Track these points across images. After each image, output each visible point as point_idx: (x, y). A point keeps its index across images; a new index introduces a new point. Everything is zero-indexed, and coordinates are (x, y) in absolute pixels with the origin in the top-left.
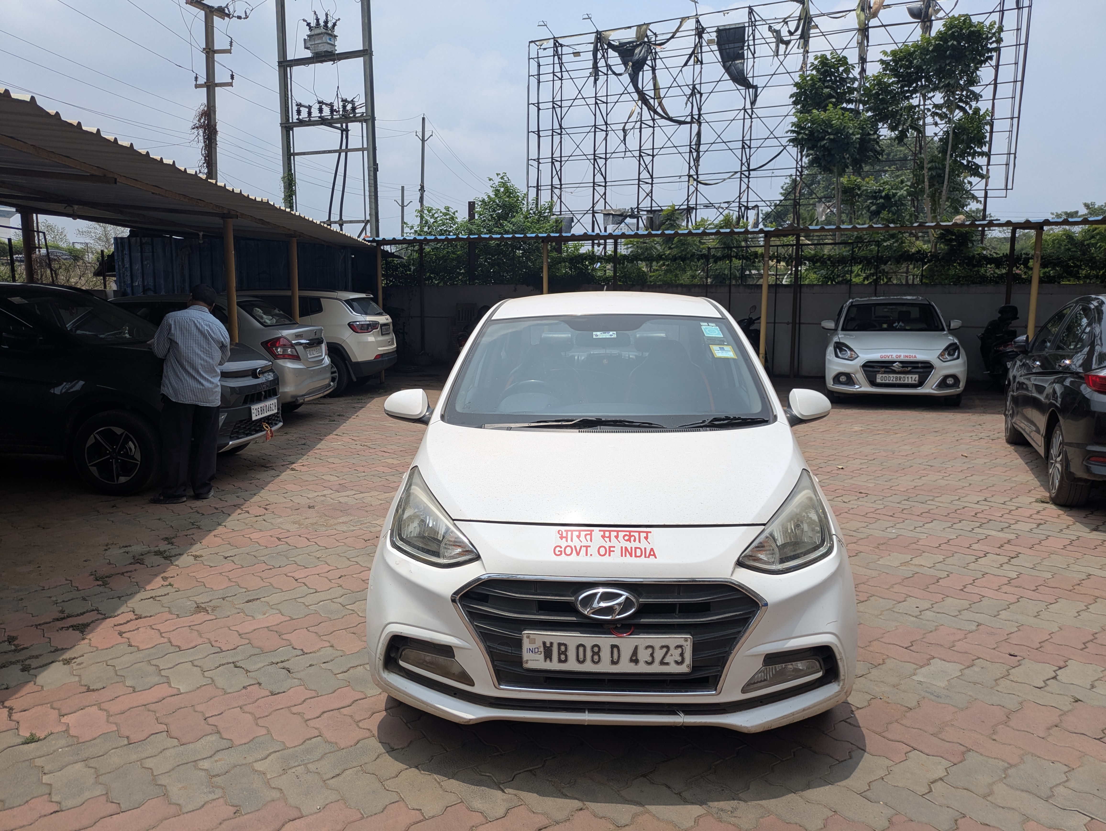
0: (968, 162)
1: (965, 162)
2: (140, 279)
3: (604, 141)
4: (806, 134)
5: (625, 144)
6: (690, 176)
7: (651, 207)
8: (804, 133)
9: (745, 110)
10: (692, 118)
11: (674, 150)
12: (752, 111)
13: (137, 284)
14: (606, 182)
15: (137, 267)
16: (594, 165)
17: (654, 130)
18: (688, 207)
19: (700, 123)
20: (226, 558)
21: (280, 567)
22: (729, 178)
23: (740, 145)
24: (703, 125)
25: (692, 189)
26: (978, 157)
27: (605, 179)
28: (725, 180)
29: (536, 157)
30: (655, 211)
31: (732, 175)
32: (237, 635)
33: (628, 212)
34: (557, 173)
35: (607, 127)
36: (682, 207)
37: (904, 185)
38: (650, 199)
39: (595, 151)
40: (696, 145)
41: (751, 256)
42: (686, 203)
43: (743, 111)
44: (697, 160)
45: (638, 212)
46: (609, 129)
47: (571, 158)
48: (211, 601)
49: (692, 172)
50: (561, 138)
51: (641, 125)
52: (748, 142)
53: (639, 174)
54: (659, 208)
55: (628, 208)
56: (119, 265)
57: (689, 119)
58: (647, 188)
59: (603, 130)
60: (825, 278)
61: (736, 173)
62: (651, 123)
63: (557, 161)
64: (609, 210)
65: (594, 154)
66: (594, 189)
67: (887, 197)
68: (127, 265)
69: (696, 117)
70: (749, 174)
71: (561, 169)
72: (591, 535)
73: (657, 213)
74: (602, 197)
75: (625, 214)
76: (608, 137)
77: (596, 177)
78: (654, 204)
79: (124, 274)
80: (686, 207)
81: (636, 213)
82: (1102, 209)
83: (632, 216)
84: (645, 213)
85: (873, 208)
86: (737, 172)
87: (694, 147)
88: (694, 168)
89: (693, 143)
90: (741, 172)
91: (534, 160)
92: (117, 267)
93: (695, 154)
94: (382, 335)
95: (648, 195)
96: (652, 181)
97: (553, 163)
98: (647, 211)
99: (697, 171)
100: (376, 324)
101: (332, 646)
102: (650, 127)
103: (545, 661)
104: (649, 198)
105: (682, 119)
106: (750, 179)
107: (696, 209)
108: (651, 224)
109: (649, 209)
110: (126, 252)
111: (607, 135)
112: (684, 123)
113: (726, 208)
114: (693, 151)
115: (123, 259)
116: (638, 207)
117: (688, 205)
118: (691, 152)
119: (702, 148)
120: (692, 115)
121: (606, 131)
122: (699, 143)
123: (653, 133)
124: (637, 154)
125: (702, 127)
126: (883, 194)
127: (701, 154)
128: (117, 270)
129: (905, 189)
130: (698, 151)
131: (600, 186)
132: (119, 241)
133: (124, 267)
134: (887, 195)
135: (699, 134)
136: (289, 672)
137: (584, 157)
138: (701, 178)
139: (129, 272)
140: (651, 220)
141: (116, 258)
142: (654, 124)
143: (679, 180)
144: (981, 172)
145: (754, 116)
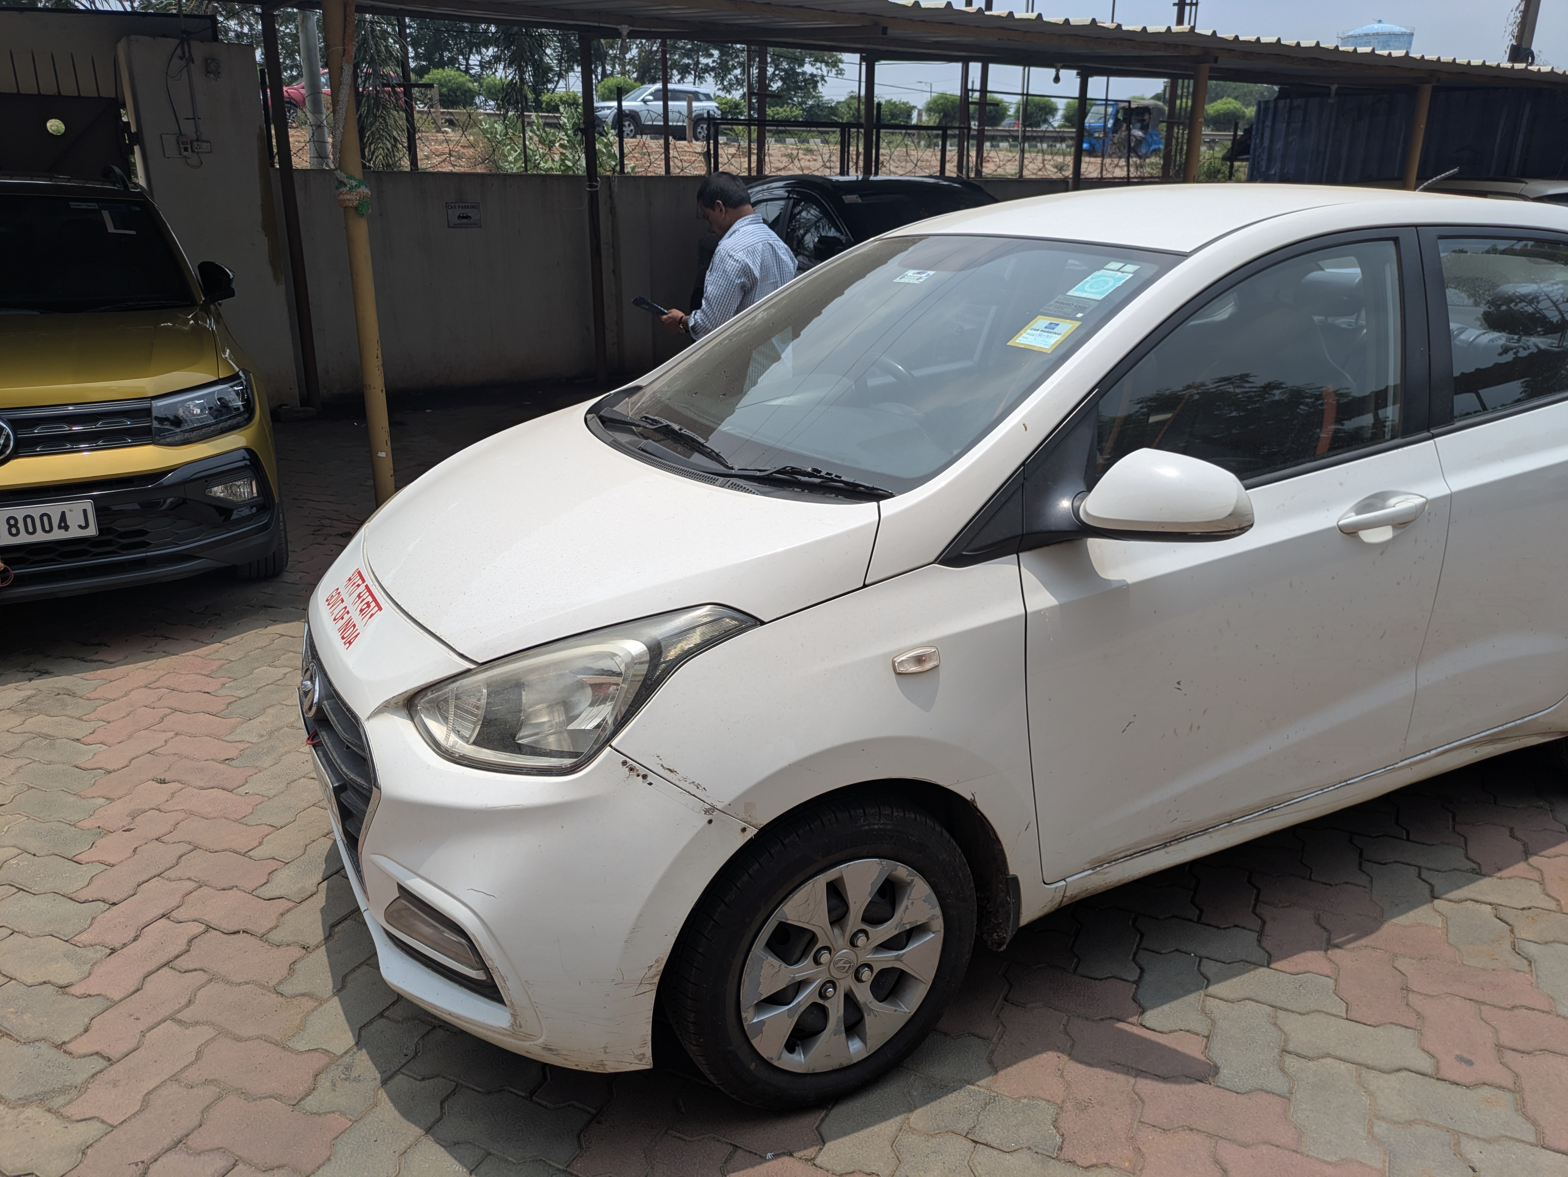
2: (1278, 165)
13: (1273, 172)
15: (1279, 145)
56: (1255, 144)
68: (1266, 143)
79: (1259, 156)
92: (1252, 146)
110: (1268, 123)
115: (1263, 134)
128: (1252, 152)
132: (1262, 106)
133: (1261, 145)
139: (1266, 154)
141: (1254, 133)
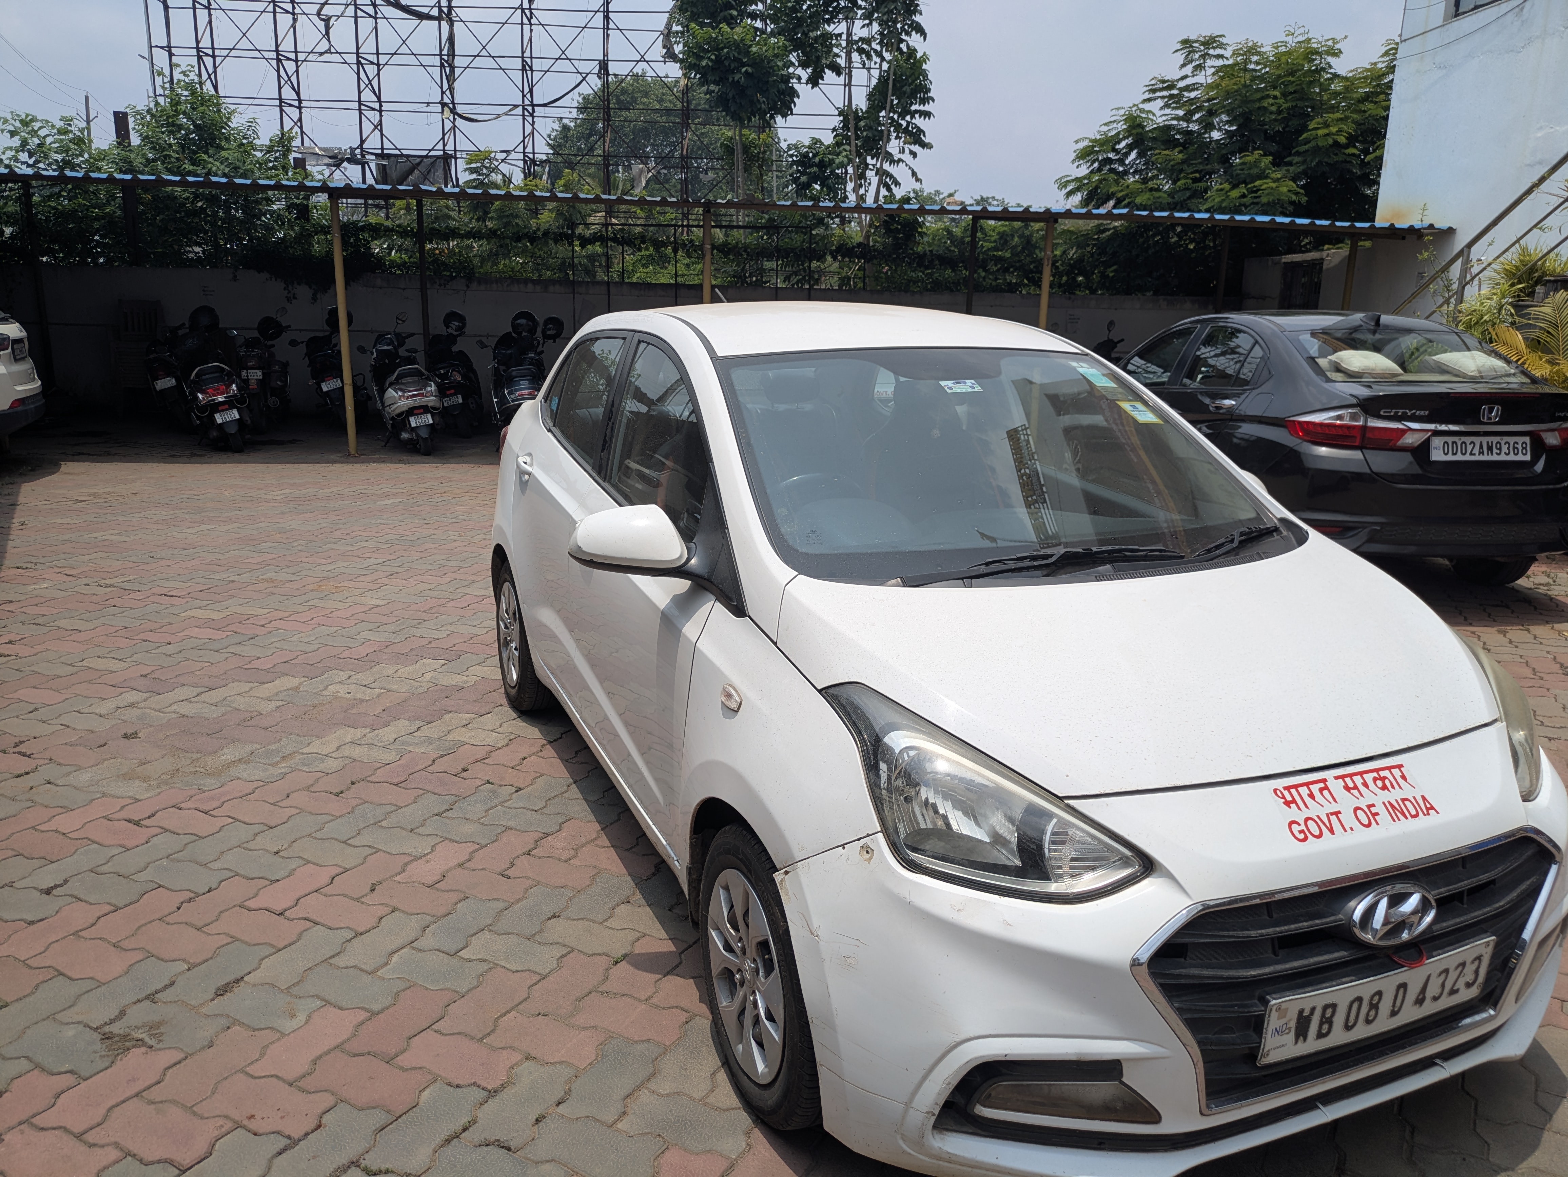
0: (908, 123)
1: (904, 123)
3: (292, 29)
4: (711, 60)
5: (329, 41)
6: (444, 105)
7: (382, 149)
8: (709, 58)
9: (523, 10)
10: (441, 11)
11: (412, 60)
12: (531, 13)
14: (300, 101)
16: (278, 71)
17: (376, 23)
18: (444, 153)
19: (451, 23)
20: (48, 891)
21: (209, 891)
22: (506, 114)
23: (518, 63)
24: (457, 26)
25: (448, 125)
26: (920, 117)
27: (298, 94)
28: (498, 116)
29: (165, 44)
30: (389, 156)
31: (510, 110)
32: (287, 1087)
33: (345, 154)
34: (209, 75)
35: (294, 8)
36: (432, 153)
37: (841, 149)
38: (379, 133)
39: (277, 46)
40: (448, 55)
41: (635, 239)
42: (440, 146)
43: (519, 11)
44: (451, 79)
45: (363, 156)
46: (297, 10)
47: (233, 53)
48: (122, 1013)
49: (446, 100)
50: (210, 15)
51: (356, 12)
52: (528, 61)
53: (360, 93)
54: (397, 152)
55: (345, 147)
57: (435, 12)
58: (374, 117)
59: (287, 12)
60: (734, 276)
61: (516, 106)
62: (370, 10)
63: (207, 55)
64: (308, 148)
65: (277, 51)
66: (282, 111)
67: (822, 165)
69: (445, 10)
70: (534, 111)
71: (215, 72)
72: (1326, 788)
73: (392, 159)
74: (296, 124)
75: (340, 156)
76: (297, 25)
77: (282, 90)
78: (387, 144)
80: (441, 153)
81: (359, 157)
82: (931, 198)
83: (352, 160)
84: (373, 157)
85: (804, 179)
86: (518, 106)
87: (446, 58)
88: (448, 93)
89: (445, 52)
90: (523, 106)
91: (162, 48)
93: (448, 69)
94: (16, 360)
95: (376, 127)
96: (381, 106)
97: (200, 58)
98: (376, 155)
99: (453, 97)
100: (5, 339)
101: (528, 1058)
102: (371, 16)
103: (1296, 1042)
104: (377, 132)
105: (425, 10)
106: (535, 119)
107: (456, 158)
108: (383, 175)
109: (379, 151)
111: (295, 20)
112: (428, 17)
113: (503, 161)
114: (446, 65)
116: (361, 146)
117: (444, 150)
118: (442, 66)
119: (458, 62)
120: (440, 7)
121: (293, 14)
122: (452, 54)
123: (376, 28)
124: (353, 59)
125: (455, 28)
126: (817, 160)
127: (457, 71)
129: (844, 153)
130: (452, 68)
131: (291, 105)
134: (822, 161)
135: (451, 39)
136: (509, 1149)
137: (257, 54)
138: (460, 109)
140: (382, 169)
142: (376, 13)
143: (426, 109)
144: (923, 138)
145: (534, 21)
